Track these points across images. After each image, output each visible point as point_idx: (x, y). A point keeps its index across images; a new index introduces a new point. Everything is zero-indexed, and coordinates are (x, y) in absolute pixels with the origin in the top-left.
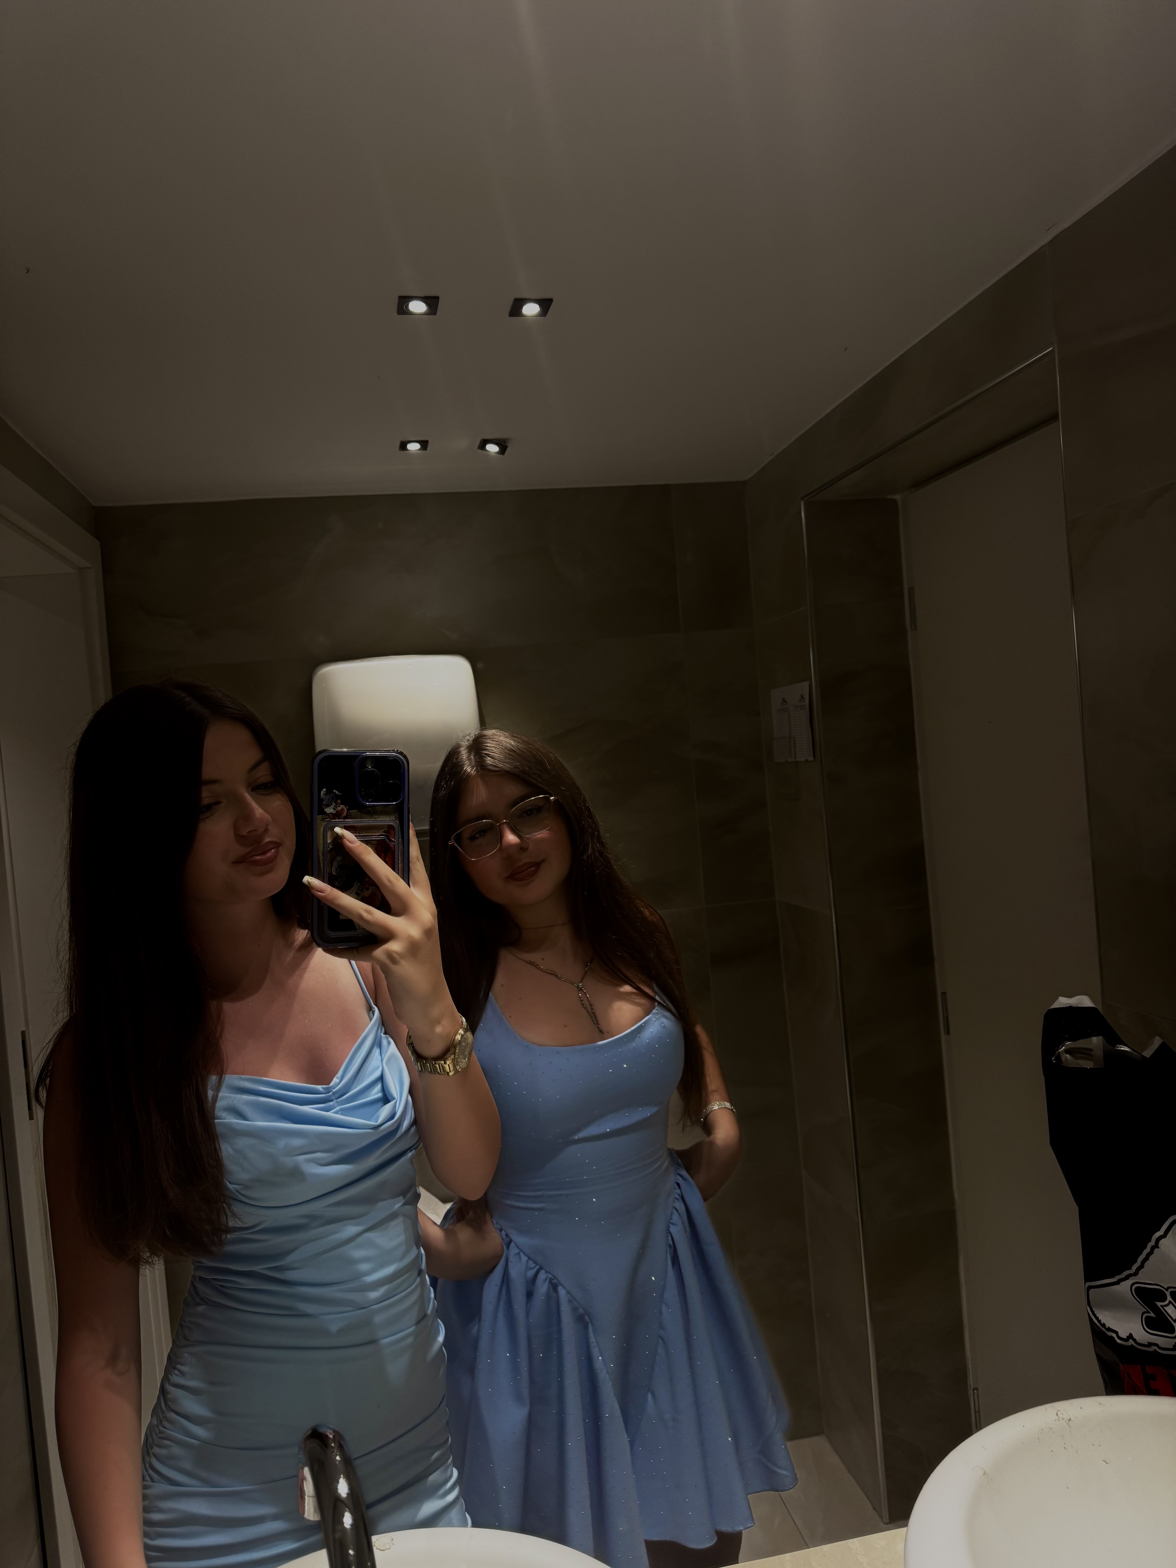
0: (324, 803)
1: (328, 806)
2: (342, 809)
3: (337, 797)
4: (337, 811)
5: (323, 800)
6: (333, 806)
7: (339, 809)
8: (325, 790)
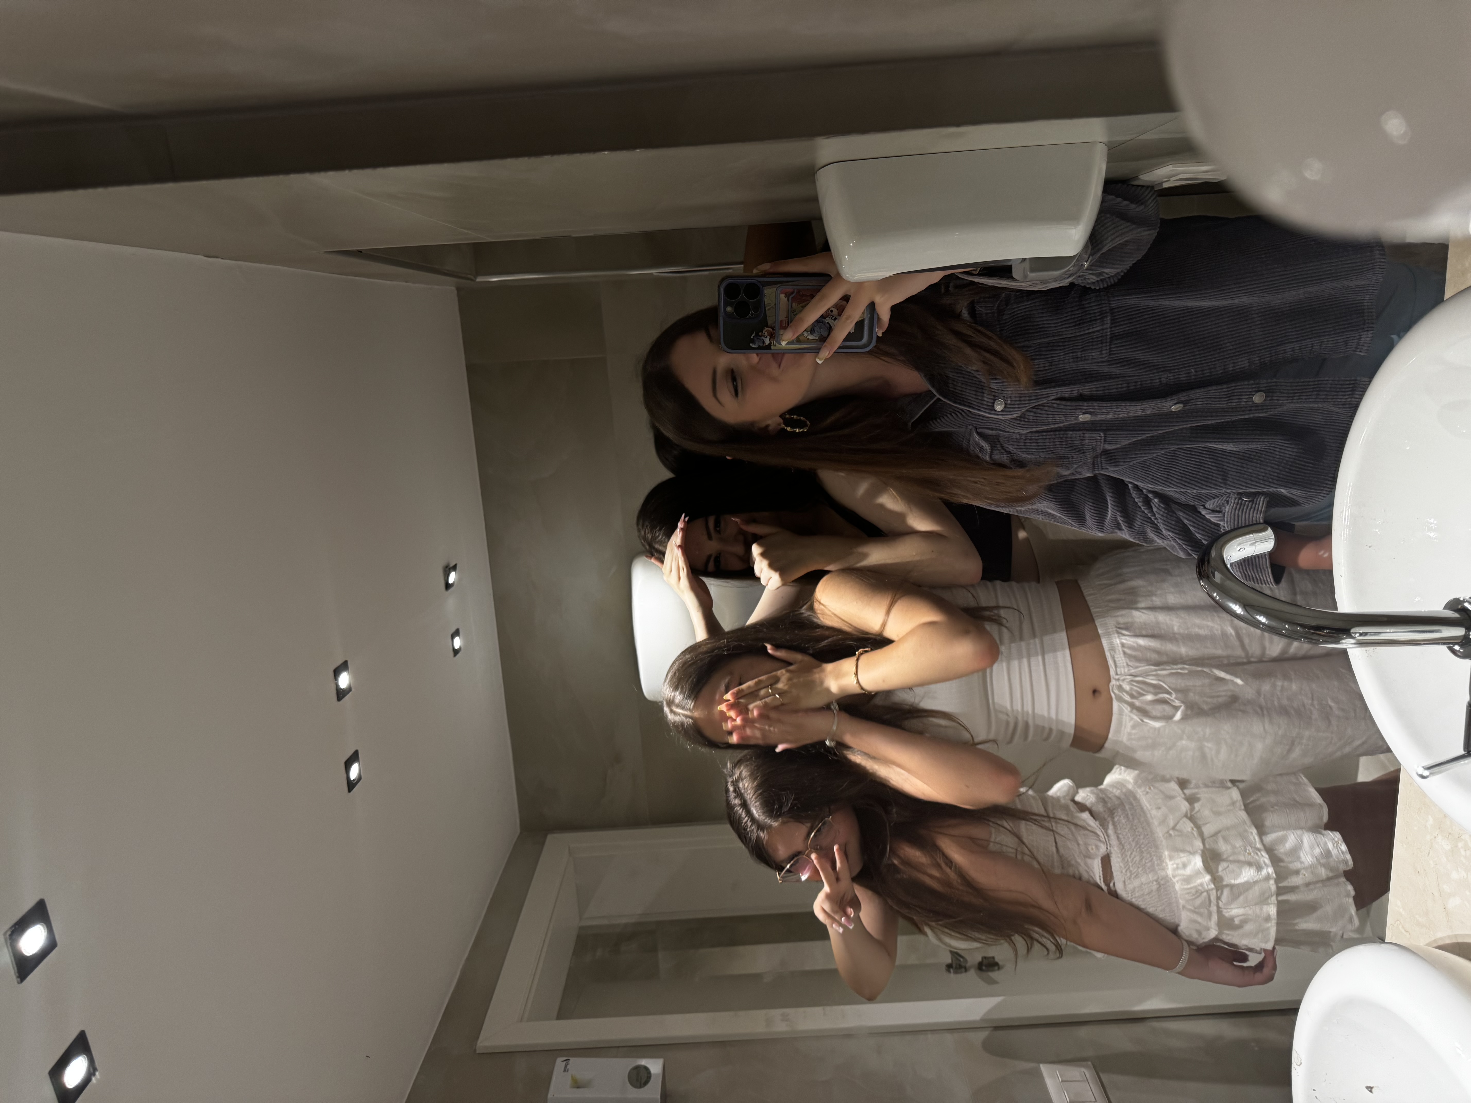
0: (761, 345)
1: (764, 342)
2: (767, 331)
3: (757, 335)
4: (768, 335)
5: (759, 346)
6: (764, 338)
7: (766, 334)
8: (751, 345)
